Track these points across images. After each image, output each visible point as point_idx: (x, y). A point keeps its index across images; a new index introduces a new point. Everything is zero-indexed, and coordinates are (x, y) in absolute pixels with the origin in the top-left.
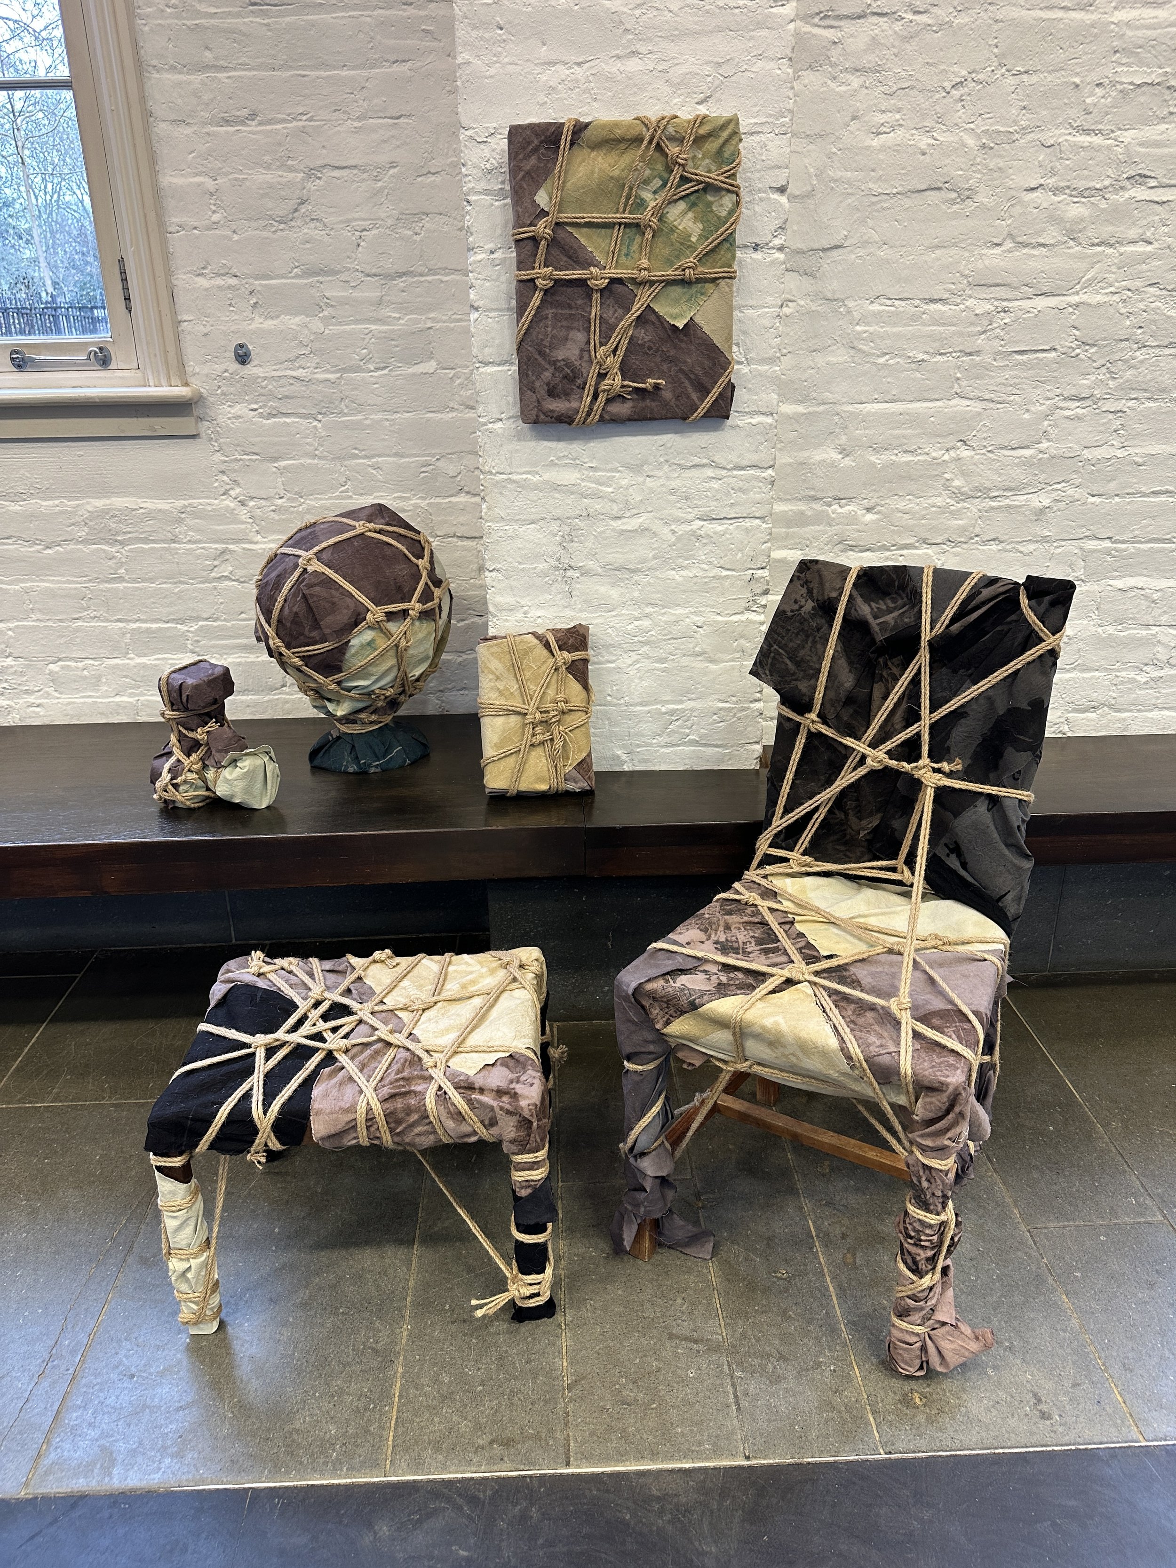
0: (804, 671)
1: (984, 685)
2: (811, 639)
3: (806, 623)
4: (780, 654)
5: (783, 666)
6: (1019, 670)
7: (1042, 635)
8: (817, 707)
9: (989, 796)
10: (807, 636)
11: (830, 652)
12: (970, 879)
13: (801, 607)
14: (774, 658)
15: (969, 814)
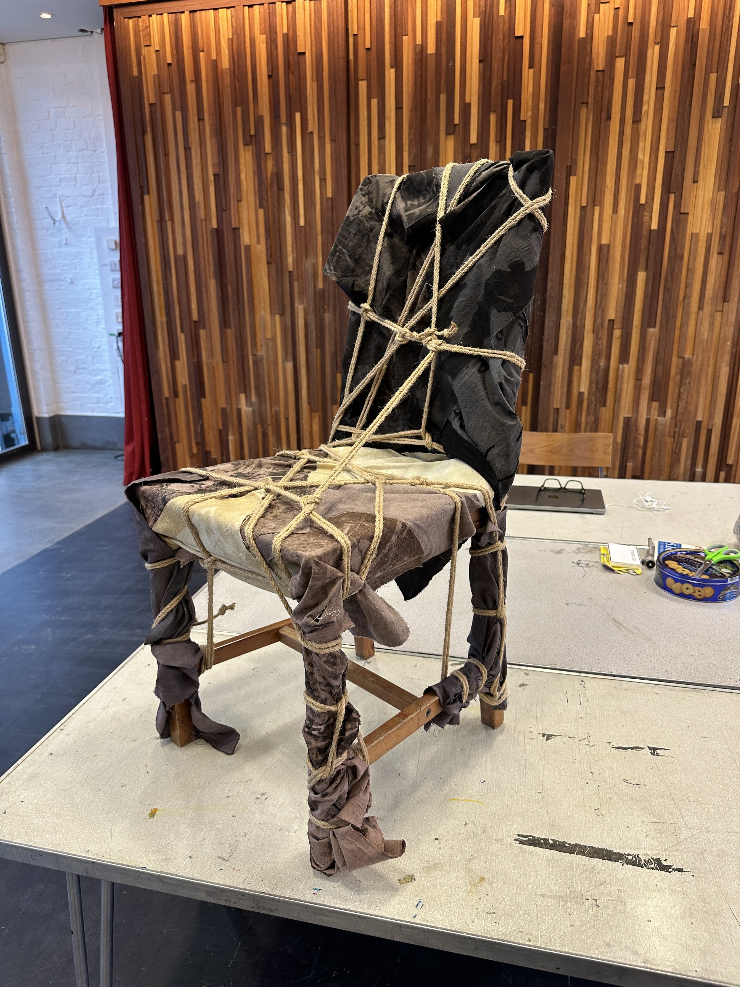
0: (363, 268)
1: (479, 253)
2: (366, 238)
3: (361, 225)
4: (343, 253)
5: (345, 263)
6: (502, 236)
7: (522, 201)
8: (370, 297)
9: (480, 358)
10: (363, 236)
11: (379, 248)
12: (465, 437)
13: (360, 211)
14: (339, 256)
15: (462, 375)
